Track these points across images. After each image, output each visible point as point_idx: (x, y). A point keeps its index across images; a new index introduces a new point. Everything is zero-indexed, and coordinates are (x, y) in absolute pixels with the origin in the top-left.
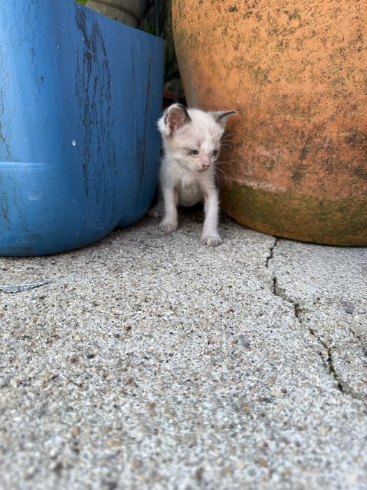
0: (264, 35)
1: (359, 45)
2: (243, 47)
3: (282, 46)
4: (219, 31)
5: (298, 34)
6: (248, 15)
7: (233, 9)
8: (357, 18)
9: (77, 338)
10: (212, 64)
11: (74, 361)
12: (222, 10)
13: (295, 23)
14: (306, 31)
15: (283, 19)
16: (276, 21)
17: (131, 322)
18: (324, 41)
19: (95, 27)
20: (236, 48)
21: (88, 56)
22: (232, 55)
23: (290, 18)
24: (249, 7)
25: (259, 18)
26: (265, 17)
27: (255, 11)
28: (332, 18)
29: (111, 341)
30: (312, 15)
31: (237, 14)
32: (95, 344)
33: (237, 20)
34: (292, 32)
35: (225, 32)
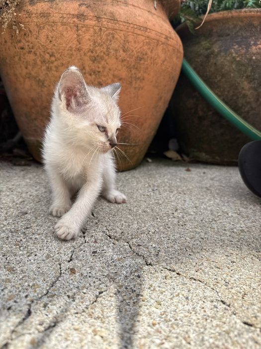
0: (39, 63)
2: (30, 68)
3: (49, 69)
5: (56, 63)
6: (30, 52)
7: (22, 48)
8: (81, 59)
10: (15, 75)
12: (17, 47)
13: (53, 59)
14: (59, 62)
15: (47, 56)
16: (44, 57)
20: (26, 68)
22: (24, 71)
23: (51, 56)
24: (30, 48)
25: (36, 54)
26: (38, 53)
27: (33, 50)
28: (69, 58)
30: (60, 56)
31: (25, 51)
33: (25, 54)
34: (52, 63)
35: (20, 59)
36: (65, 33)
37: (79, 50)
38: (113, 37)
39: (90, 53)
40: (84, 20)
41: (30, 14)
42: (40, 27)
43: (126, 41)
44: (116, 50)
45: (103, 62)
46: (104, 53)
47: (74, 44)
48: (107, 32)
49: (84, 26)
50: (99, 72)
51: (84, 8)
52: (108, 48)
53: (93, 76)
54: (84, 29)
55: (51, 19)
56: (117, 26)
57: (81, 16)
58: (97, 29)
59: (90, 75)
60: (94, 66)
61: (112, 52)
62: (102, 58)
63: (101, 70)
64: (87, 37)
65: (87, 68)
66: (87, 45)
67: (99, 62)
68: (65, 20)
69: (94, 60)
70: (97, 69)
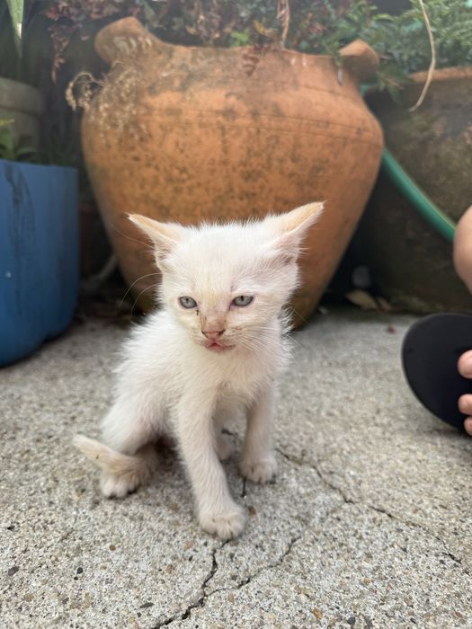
0: (162, 180)
1: (231, 194)
2: (147, 187)
3: (177, 190)
4: (126, 173)
5: (188, 183)
6: (148, 165)
7: (137, 159)
9: (36, 428)
11: (38, 441)
12: (128, 157)
13: (185, 176)
14: (194, 182)
15: (176, 172)
16: (170, 173)
17: (74, 414)
18: (207, 190)
19: (21, 177)
20: (142, 187)
21: (16, 202)
22: (138, 192)
23: (181, 172)
25: (157, 168)
26: (162, 168)
27: (153, 163)
29: (63, 428)
31: (140, 163)
32: (51, 430)
33: (140, 168)
34: (183, 181)
35: (132, 174)
36: (204, 139)
37: (225, 163)
38: (277, 141)
39: (241, 168)
40: (234, 118)
41: (149, 109)
42: (166, 130)
43: (297, 145)
44: (281, 161)
45: (261, 180)
46: (263, 167)
47: (217, 154)
48: (268, 135)
49: (233, 127)
50: (254, 195)
51: (232, 100)
52: (269, 159)
53: (246, 201)
54: (233, 132)
55: (184, 118)
56: (283, 124)
57: (229, 113)
58: (253, 130)
59: (241, 199)
60: (247, 186)
61: (275, 163)
62: (259, 174)
63: (257, 190)
64: (237, 142)
65: (237, 191)
66: (236, 156)
67: (255, 180)
68: (204, 120)
69: (248, 177)
70: (251, 190)
